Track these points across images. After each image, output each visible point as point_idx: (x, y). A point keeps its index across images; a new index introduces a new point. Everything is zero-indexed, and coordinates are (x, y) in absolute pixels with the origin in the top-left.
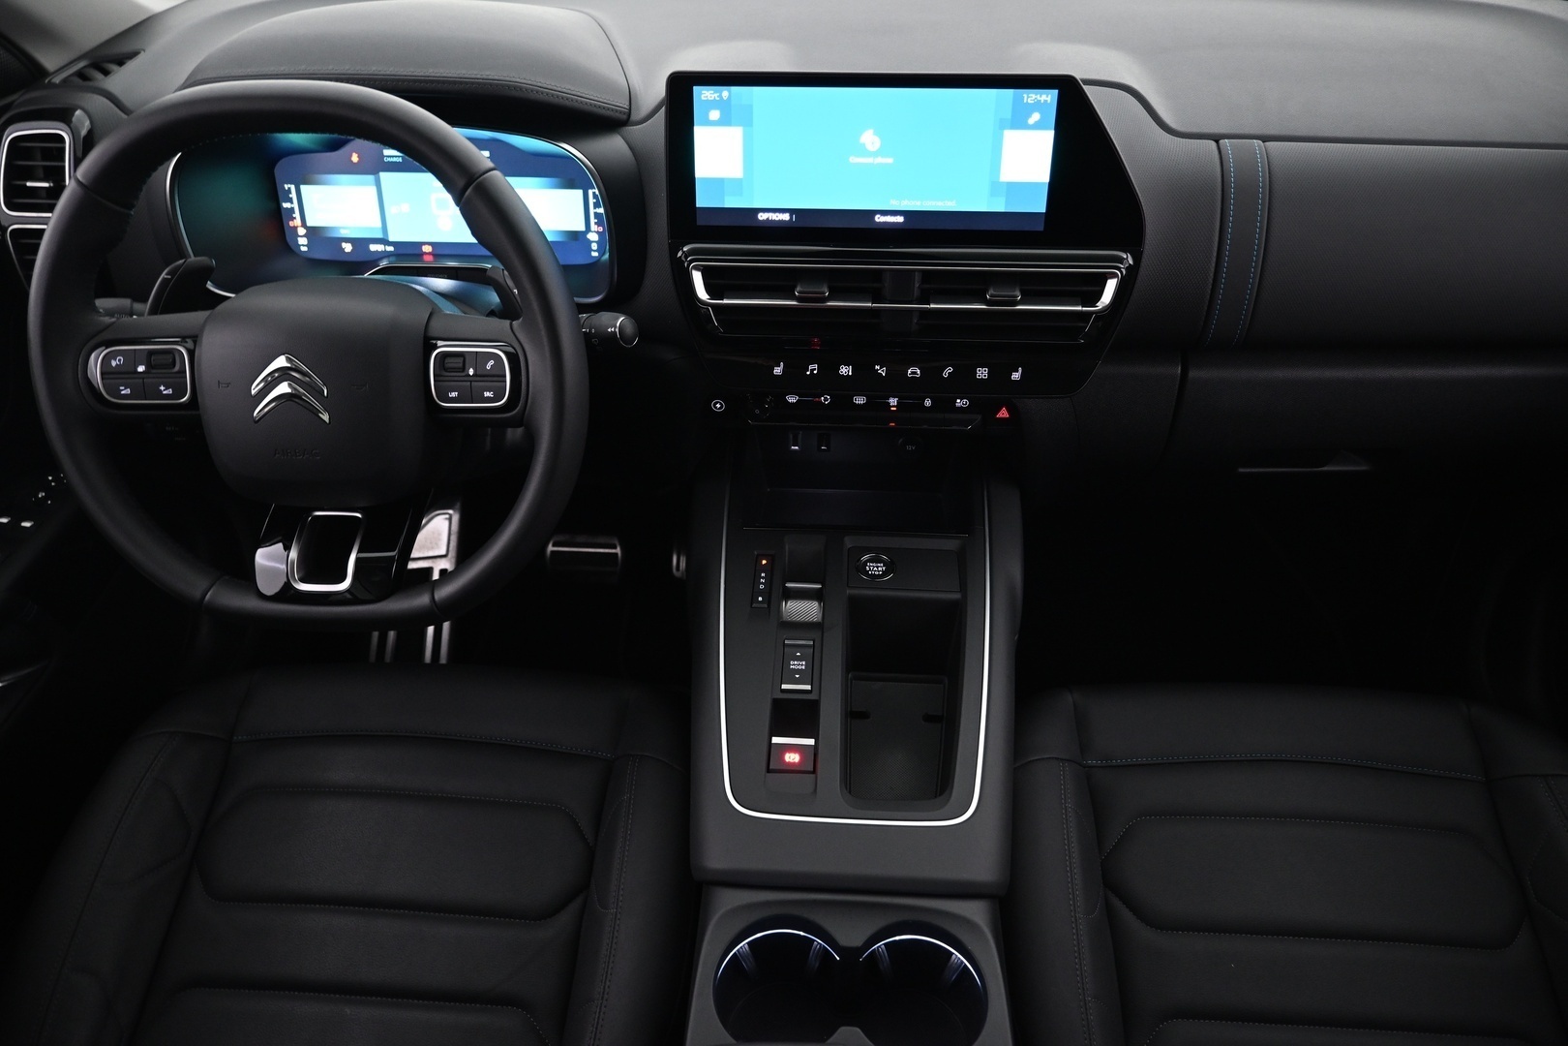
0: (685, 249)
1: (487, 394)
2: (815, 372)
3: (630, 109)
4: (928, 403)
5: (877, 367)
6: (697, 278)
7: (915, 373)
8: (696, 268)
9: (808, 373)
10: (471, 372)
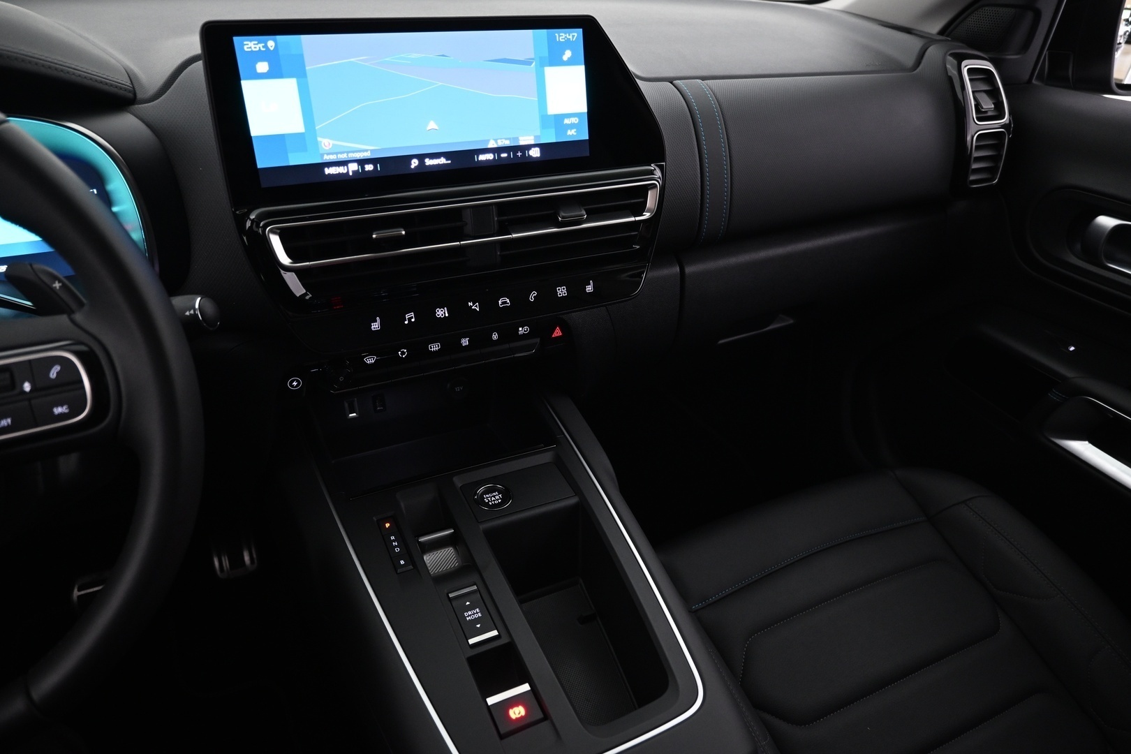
0: (252, 217)
1: (58, 410)
2: (413, 320)
3: (134, 88)
4: (495, 336)
5: (470, 304)
6: (275, 241)
7: (506, 303)
8: (272, 231)
9: (406, 322)
10: (27, 387)
